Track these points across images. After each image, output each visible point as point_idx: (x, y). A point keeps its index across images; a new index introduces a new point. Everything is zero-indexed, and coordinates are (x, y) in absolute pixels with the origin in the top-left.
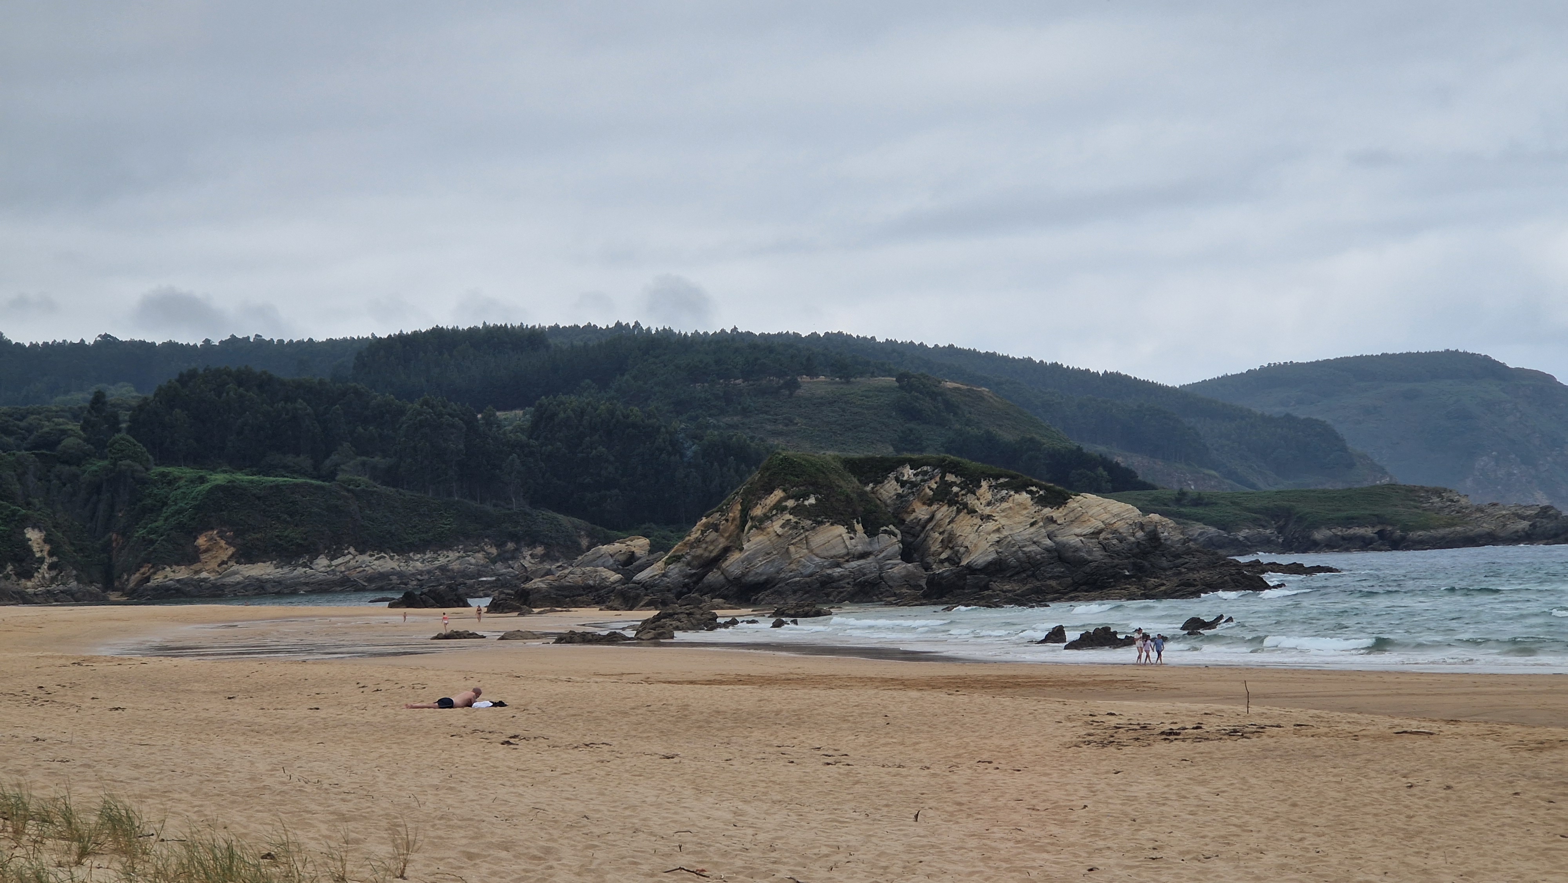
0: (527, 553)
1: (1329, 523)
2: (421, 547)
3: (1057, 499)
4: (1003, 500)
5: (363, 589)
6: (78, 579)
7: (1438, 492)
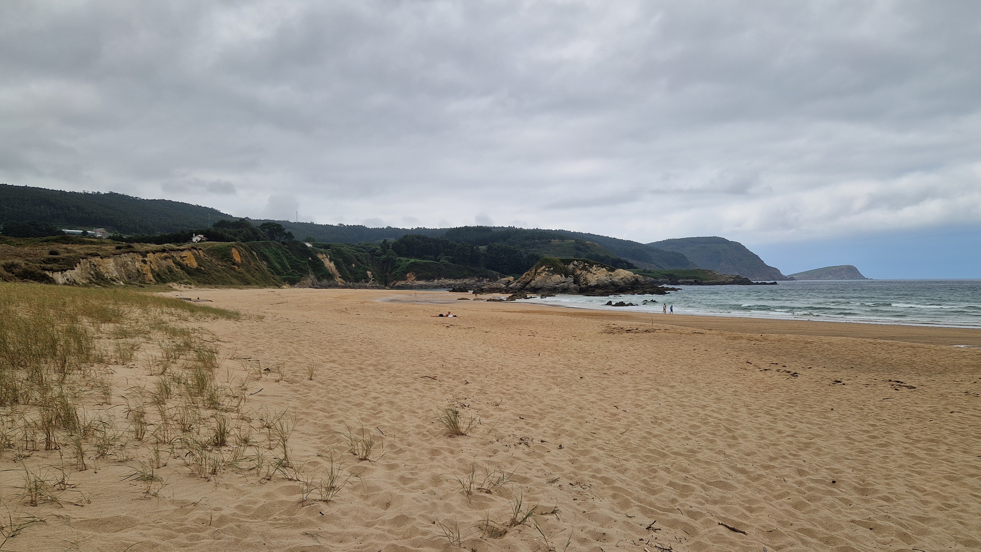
0: (485, 280)
1: (682, 278)
2: (459, 278)
3: (613, 270)
4: (599, 270)
5: (445, 288)
6: (379, 283)
7: (710, 271)
